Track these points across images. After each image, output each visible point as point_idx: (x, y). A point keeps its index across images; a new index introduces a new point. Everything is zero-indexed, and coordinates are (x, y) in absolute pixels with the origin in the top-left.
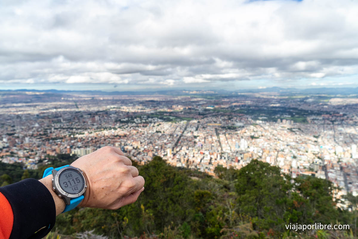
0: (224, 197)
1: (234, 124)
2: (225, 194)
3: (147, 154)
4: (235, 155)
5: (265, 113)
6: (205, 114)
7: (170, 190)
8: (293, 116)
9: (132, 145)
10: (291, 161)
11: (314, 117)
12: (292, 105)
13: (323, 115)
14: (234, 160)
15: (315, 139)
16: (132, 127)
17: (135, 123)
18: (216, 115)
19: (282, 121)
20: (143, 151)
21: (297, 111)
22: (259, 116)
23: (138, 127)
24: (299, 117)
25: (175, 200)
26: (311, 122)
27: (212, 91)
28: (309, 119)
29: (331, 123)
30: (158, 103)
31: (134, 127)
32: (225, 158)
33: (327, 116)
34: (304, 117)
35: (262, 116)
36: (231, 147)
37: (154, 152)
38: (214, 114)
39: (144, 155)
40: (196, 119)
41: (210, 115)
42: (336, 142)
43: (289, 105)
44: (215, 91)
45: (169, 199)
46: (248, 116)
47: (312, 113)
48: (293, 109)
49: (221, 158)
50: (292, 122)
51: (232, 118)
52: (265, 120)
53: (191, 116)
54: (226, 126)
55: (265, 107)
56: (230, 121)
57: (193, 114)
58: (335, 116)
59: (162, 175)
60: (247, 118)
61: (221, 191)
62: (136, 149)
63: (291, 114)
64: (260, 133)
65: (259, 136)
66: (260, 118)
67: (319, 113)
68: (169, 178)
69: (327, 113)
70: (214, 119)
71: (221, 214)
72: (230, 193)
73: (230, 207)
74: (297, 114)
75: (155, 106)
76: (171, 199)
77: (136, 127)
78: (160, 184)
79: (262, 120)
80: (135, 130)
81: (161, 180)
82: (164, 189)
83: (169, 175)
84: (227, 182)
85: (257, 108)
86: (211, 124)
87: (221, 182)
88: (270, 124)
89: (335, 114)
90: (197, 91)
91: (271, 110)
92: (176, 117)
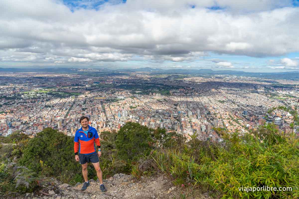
0: (108, 153)
1: (116, 98)
2: (109, 151)
3: (37, 127)
4: (118, 123)
5: (140, 88)
6: (92, 90)
7: (63, 151)
8: (160, 90)
9: (20, 121)
10: (159, 124)
11: (174, 90)
12: (160, 82)
13: (180, 89)
14: (117, 127)
15: (175, 107)
16: (20, 103)
17: (23, 99)
18: (101, 90)
19: (152, 94)
20: (32, 125)
21: (163, 86)
22: (136, 90)
23: (26, 103)
24: (164, 91)
25: (67, 158)
26: (172, 94)
27: (97, 69)
28: (171, 92)
29: (185, 95)
30: (46, 80)
31: (22, 103)
32: (110, 126)
33: (182, 90)
34: (168, 90)
35: (138, 90)
36: (114, 117)
37: (44, 126)
38: (99, 89)
39: (34, 129)
40: (83, 94)
41: (96, 90)
42: (188, 108)
43: (157, 82)
44: (99, 69)
45: (62, 158)
46: (127, 91)
47: (173, 88)
48: (161, 84)
49: (106, 126)
50: (160, 94)
51: (115, 92)
52: (140, 93)
53: (79, 91)
54: (110, 99)
55: (140, 83)
56: (113, 95)
57: (81, 89)
58: (187, 90)
59: (56, 140)
60: (127, 92)
61: (106, 149)
62: (24, 124)
63: (159, 88)
64: (137, 104)
65: (137, 106)
66: (137, 92)
67: (177, 88)
68: (62, 141)
69: (183, 87)
70: (100, 94)
71: (106, 165)
72: (113, 150)
73: (113, 159)
74: (163, 88)
75: (43, 82)
76: (64, 158)
77: (24, 103)
78: (53, 147)
79: (138, 94)
80: (23, 106)
81: (55, 143)
82: (58, 150)
83: (61, 139)
84: (110, 142)
85: (134, 84)
86: (97, 98)
87: (106, 143)
88: (144, 96)
89: (187, 88)
90: (84, 69)
91: (145, 86)
92: (65, 92)
